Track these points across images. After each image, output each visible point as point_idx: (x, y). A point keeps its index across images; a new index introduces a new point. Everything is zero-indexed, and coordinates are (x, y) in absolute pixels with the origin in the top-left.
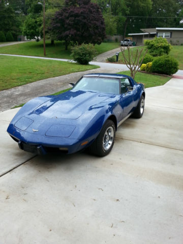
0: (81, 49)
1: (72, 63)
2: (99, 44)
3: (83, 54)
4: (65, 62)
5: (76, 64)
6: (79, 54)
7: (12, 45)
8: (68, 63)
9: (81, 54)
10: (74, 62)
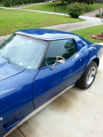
0: (74, 6)
1: (67, 17)
2: (92, 3)
3: (75, 10)
4: (62, 16)
5: (69, 17)
6: (71, 10)
7: (39, 5)
8: (64, 16)
9: (73, 10)
10: (68, 16)
